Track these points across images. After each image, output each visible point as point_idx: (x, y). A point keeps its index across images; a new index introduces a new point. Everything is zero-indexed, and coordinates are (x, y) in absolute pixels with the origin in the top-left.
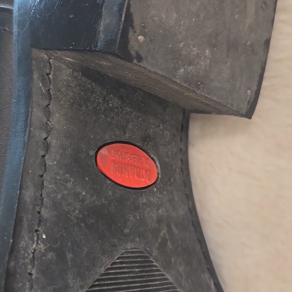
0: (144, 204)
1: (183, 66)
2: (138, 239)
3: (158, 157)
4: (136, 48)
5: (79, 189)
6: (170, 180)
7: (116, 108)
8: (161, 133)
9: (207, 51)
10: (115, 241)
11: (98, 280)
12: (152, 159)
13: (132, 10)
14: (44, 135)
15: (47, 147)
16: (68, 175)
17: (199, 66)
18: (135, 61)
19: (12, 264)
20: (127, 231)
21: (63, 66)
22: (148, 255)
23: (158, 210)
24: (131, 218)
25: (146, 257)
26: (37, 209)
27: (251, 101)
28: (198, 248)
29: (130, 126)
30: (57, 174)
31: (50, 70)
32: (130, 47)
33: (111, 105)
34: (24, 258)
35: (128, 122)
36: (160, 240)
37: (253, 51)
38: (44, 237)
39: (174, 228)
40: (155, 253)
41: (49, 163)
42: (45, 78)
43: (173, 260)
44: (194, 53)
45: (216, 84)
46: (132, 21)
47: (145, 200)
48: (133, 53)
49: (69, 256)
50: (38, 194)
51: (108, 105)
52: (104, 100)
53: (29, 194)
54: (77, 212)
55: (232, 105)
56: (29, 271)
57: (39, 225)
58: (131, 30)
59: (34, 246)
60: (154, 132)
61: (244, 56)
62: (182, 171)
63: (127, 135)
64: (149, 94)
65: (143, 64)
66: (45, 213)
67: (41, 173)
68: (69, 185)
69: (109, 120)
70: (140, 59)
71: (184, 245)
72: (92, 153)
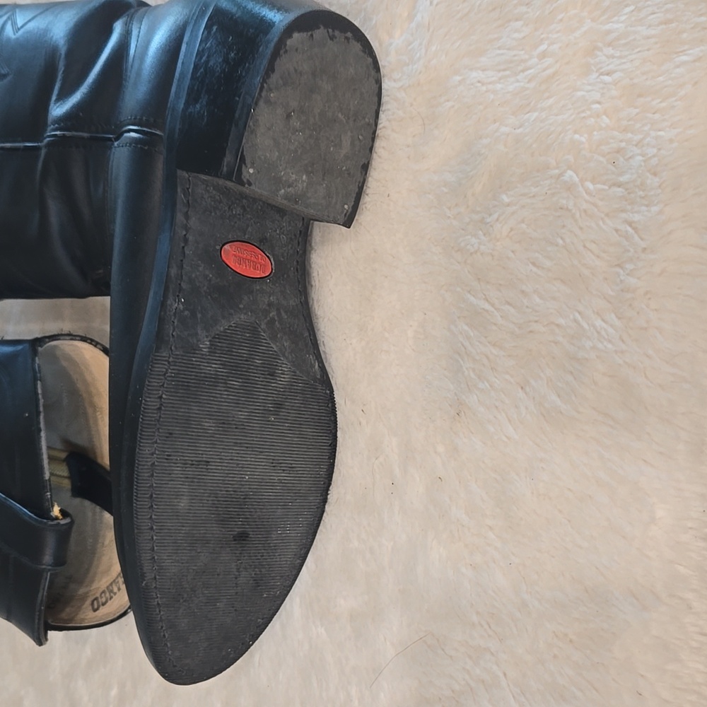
0: (257, 290)
1: (284, 188)
2: (250, 314)
3: (273, 256)
4: (248, 177)
5: (207, 272)
6: (283, 276)
7: (239, 215)
8: (278, 236)
9: (304, 177)
10: (232, 311)
11: (218, 335)
12: (268, 257)
13: (245, 153)
14: (184, 233)
15: (186, 240)
16: (200, 262)
17: (297, 188)
18: (246, 186)
19: (162, 313)
20: (241, 306)
21: (200, 183)
22: (257, 326)
23: (270, 296)
24: (246, 298)
25: (255, 328)
26: (179, 282)
27: (348, 214)
28: (306, 334)
29: (250, 229)
30: (193, 260)
31: (190, 185)
32: (243, 177)
33: (234, 212)
34: (170, 311)
35: (248, 226)
36: (268, 319)
37: (349, 174)
38: (183, 300)
39: (283, 314)
40: (263, 326)
41: (187, 252)
42: (186, 192)
43: (279, 336)
44: (293, 179)
45: (312, 201)
46: (245, 160)
47: (258, 288)
48: (245, 181)
49: (199, 316)
50: (180, 272)
51: (232, 212)
52: (229, 208)
53: (173, 271)
54: (205, 288)
55: (329, 217)
56: (172, 320)
57: (179, 292)
58: (243, 166)
59: (176, 305)
60: (270, 235)
61: (339, 179)
62: (297, 270)
63: (247, 236)
64: (269, 204)
65: (253, 187)
66: (184, 286)
67: (182, 258)
68: (201, 269)
69: (233, 224)
70: (250, 184)
71: (291, 328)
72: (218, 247)
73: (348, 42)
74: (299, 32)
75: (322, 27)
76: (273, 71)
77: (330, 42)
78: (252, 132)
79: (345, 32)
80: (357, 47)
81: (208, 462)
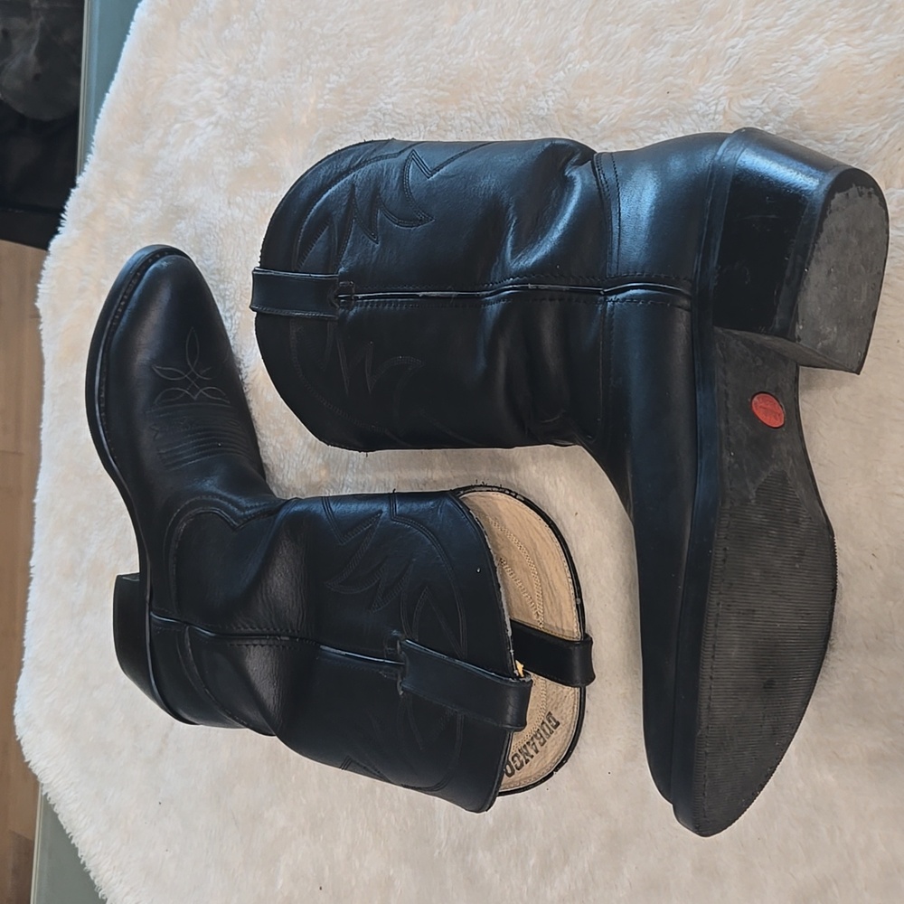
0: (779, 440)
1: (821, 341)
2: (780, 463)
3: (784, 405)
4: (798, 333)
6: (791, 424)
8: (785, 384)
9: (835, 329)
10: (768, 462)
14: (725, 387)
15: (727, 395)
16: (739, 416)
17: (830, 340)
20: (773, 456)
21: (732, 338)
22: (785, 475)
24: (774, 448)
26: (728, 436)
27: (860, 361)
29: (768, 380)
30: (734, 414)
31: (724, 341)
33: (757, 365)
35: (767, 377)
36: (790, 467)
37: (864, 322)
38: (733, 454)
39: (796, 461)
41: (729, 406)
43: (798, 484)
44: (828, 331)
45: (839, 351)
46: (798, 318)
47: (780, 437)
48: (797, 337)
49: (746, 468)
50: (727, 427)
55: (848, 365)
58: (796, 323)
59: (728, 459)
60: (781, 384)
61: (858, 327)
62: (796, 417)
63: (767, 387)
67: (726, 413)
68: (740, 422)
69: (757, 375)
72: (749, 400)
73: (871, 197)
74: (839, 192)
75: (854, 185)
76: (822, 231)
77: (859, 198)
78: (805, 289)
79: (869, 188)
80: (876, 199)
81: (754, 611)
